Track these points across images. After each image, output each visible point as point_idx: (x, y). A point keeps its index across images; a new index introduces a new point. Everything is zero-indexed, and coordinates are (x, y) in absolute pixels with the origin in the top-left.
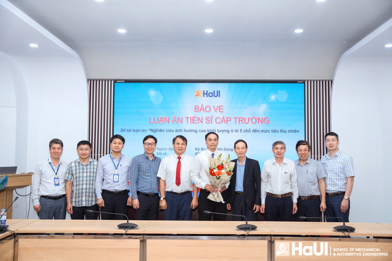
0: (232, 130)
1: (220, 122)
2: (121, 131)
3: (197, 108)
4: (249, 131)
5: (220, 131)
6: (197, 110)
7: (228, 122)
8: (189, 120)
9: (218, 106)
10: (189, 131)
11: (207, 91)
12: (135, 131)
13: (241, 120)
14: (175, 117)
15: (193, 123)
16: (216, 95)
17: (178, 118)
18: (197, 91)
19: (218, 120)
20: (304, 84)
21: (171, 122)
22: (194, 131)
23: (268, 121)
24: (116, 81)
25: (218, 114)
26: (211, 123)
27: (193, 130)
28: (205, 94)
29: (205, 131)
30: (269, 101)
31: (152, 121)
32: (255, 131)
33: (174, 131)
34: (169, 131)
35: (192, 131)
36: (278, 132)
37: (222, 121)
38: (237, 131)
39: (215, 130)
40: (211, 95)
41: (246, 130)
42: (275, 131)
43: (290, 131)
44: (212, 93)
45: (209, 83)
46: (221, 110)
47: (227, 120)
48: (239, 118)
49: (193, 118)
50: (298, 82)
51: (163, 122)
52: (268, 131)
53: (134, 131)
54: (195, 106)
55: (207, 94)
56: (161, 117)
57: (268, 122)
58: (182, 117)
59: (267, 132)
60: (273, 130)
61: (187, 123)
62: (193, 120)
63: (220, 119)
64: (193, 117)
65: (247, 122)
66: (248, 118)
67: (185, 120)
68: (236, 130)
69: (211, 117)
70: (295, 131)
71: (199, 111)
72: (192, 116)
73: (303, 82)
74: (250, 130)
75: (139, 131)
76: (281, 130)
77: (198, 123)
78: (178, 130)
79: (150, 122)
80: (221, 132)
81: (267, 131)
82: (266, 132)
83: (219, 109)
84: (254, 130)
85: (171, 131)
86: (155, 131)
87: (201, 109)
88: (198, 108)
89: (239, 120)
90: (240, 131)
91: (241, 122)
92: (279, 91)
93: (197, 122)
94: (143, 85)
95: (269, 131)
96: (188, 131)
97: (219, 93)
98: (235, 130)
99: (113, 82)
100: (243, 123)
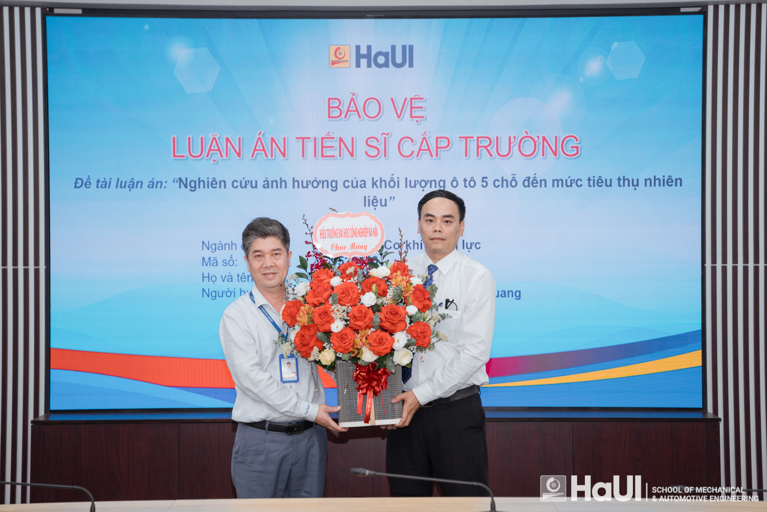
0: (455, 179)
1: (415, 154)
2: (76, 187)
3: (337, 105)
4: (511, 183)
5: (413, 185)
6: (336, 113)
7: (442, 153)
8: (310, 146)
9: (406, 99)
10: (310, 186)
11: (369, 48)
12: (123, 185)
13: (486, 147)
14: (260, 136)
15: (323, 156)
16: (399, 60)
17: (273, 140)
18: (334, 48)
19: (407, 148)
20: (701, 17)
21: (247, 152)
22: (325, 183)
23: (577, 148)
24: (52, 9)
25: (406, 126)
26: (385, 156)
27: (323, 182)
28: (363, 56)
29: (365, 184)
30: (581, 80)
31: (183, 150)
32: (530, 182)
33: (260, 184)
34: (243, 185)
35: (321, 185)
36: (611, 185)
37: (420, 149)
38: (472, 184)
39: (396, 180)
40: (381, 60)
41: (500, 180)
42: (598, 182)
43: (652, 182)
44: (386, 55)
45: (376, 18)
46: (417, 113)
47: (437, 148)
48: (478, 138)
49: (323, 139)
50: (682, 10)
51: (222, 156)
52: (574, 182)
53: (120, 185)
54: (329, 99)
55: (368, 56)
56: (214, 138)
57: (575, 152)
58: (284, 138)
59: (574, 185)
60: (592, 178)
61: (303, 156)
62: (323, 147)
63: (413, 141)
64: (324, 136)
65: (504, 150)
66: (510, 138)
67: (294, 148)
68: (469, 179)
69: (384, 136)
70: (669, 182)
71: (343, 115)
72: (319, 136)
73: (697, 9)
74: (514, 179)
75: (140, 184)
76: (622, 178)
77: (340, 156)
78: (272, 182)
79: (174, 156)
80: (418, 186)
81: (571, 183)
82: (569, 184)
83: (412, 108)
84: (529, 178)
85: (249, 186)
86: (195, 186)
87: (348, 111)
88: (337, 107)
89: (478, 147)
90: (483, 181)
91: (485, 152)
92: (616, 44)
93: (336, 153)
94: (147, 24)
95: (579, 182)
96: (307, 185)
97: (409, 53)
98: (465, 180)
99: (38, 11)
100: (491, 155)
